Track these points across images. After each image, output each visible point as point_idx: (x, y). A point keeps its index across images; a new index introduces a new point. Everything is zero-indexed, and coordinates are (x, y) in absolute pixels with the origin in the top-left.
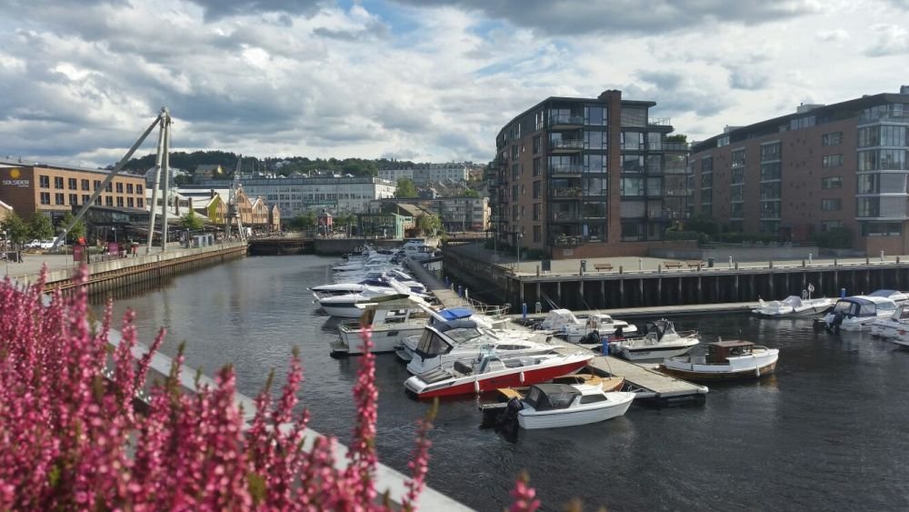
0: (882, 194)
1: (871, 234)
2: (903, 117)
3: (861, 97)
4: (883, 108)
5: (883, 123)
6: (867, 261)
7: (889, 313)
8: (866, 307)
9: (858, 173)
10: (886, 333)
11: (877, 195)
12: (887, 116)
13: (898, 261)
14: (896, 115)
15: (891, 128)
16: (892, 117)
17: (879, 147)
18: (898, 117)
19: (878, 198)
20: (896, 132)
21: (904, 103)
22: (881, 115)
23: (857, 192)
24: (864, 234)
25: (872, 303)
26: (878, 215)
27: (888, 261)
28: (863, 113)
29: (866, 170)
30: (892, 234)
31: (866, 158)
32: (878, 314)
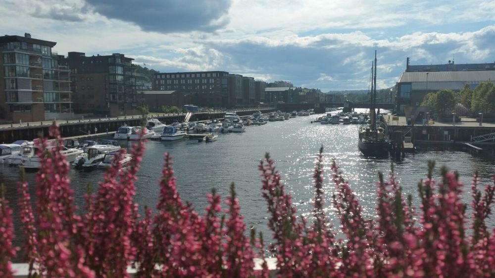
0: (19, 90)
1: (15, 111)
2: (27, 50)
3: (4, 36)
4: (16, 43)
5: (16, 51)
6: (12, 126)
7: (18, 152)
8: (6, 150)
9: (5, 78)
10: (16, 162)
11: (16, 90)
12: (19, 48)
13: (28, 125)
14: (24, 48)
15: (21, 55)
16: (21, 49)
17: (15, 64)
18: (25, 49)
19: (17, 91)
20: (24, 57)
21: (27, 43)
22: (15, 47)
23: (6, 88)
24: (11, 111)
25: (9, 148)
26: (17, 101)
27: (23, 125)
28: (7, 45)
29: (9, 76)
30: (26, 111)
31: (9, 70)
32: (12, 153)
